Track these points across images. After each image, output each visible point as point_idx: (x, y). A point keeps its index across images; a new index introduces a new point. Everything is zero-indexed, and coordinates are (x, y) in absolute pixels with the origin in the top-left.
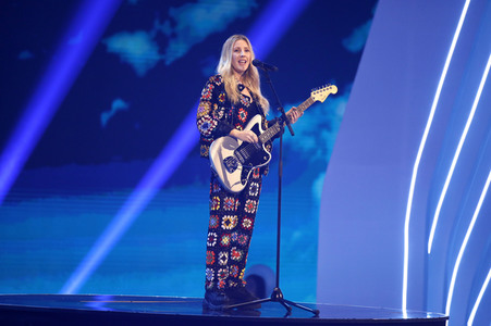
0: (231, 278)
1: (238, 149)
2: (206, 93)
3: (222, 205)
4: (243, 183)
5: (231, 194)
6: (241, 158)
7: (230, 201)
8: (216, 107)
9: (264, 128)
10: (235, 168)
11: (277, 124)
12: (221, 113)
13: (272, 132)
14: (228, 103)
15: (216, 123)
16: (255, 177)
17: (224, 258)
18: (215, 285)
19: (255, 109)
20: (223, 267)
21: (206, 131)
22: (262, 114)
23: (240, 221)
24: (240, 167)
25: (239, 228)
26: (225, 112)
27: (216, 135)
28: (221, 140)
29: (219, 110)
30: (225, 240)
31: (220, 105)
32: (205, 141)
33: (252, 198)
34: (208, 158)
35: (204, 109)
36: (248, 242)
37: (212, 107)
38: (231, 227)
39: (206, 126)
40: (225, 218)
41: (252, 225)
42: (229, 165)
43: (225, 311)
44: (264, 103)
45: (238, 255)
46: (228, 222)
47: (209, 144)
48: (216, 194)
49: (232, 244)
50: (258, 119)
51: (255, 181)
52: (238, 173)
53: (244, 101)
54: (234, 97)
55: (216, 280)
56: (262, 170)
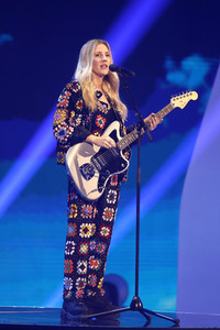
0: (89, 287)
1: (95, 156)
2: (63, 99)
3: (79, 213)
4: (100, 190)
5: (88, 202)
6: (98, 165)
7: (88, 209)
8: (73, 114)
9: (122, 135)
10: (92, 176)
11: (135, 131)
12: (78, 121)
13: (131, 138)
14: (85, 110)
15: (72, 129)
16: (112, 184)
17: (82, 267)
18: (74, 295)
19: (113, 116)
20: (82, 276)
21: (62, 138)
22: (120, 121)
23: (98, 230)
24: (97, 174)
25: (97, 236)
26: (83, 119)
27: (73, 141)
28: (77, 146)
29: (76, 117)
30: (84, 249)
31: (77, 112)
32: (61, 148)
33: (110, 206)
34: (65, 164)
35: (60, 116)
36: (106, 251)
37: (69, 114)
38: (89, 235)
39: (62, 133)
40: (83, 226)
41: (110, 233)
42: (86, 172)
43: (84, 321)
44: (123, 110)
45: (96, 264)
46: (86, 230)
47: (66, 151)
48: (74, 202)
49: (90, 253)
50: (116, 125)
51: (113, 188)
52: (95, 180)
53: (102, 108)
54: (92, 105)
55: (74, 289)
56: (120, 177)
